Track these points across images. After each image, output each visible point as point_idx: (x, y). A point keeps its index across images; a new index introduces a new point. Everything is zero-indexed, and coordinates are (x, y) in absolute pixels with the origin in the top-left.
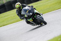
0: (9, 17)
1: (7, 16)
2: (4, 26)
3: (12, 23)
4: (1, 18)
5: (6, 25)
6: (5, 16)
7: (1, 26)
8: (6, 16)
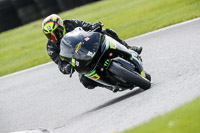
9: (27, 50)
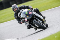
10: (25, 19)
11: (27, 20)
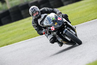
0: (16, 30)
1: (13, 29)
2: (7, 45)
3: (20, 41)
4: (4, 32)
5: (11, 43)
6: (9, 30)
7: (3, 46)
8: (11, 30)
9: (26, 31)
10: (52, 28)
11: (54, 29)
